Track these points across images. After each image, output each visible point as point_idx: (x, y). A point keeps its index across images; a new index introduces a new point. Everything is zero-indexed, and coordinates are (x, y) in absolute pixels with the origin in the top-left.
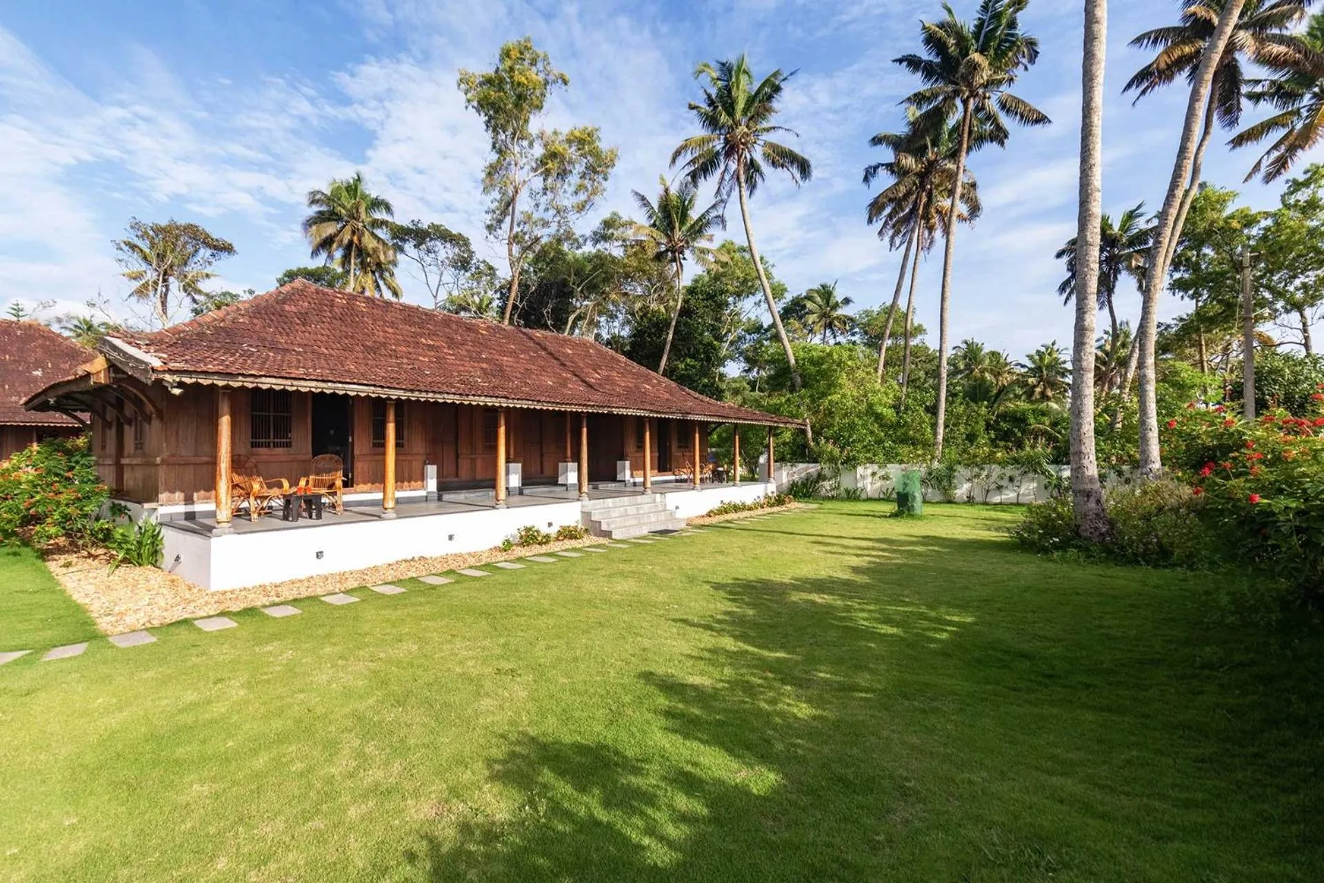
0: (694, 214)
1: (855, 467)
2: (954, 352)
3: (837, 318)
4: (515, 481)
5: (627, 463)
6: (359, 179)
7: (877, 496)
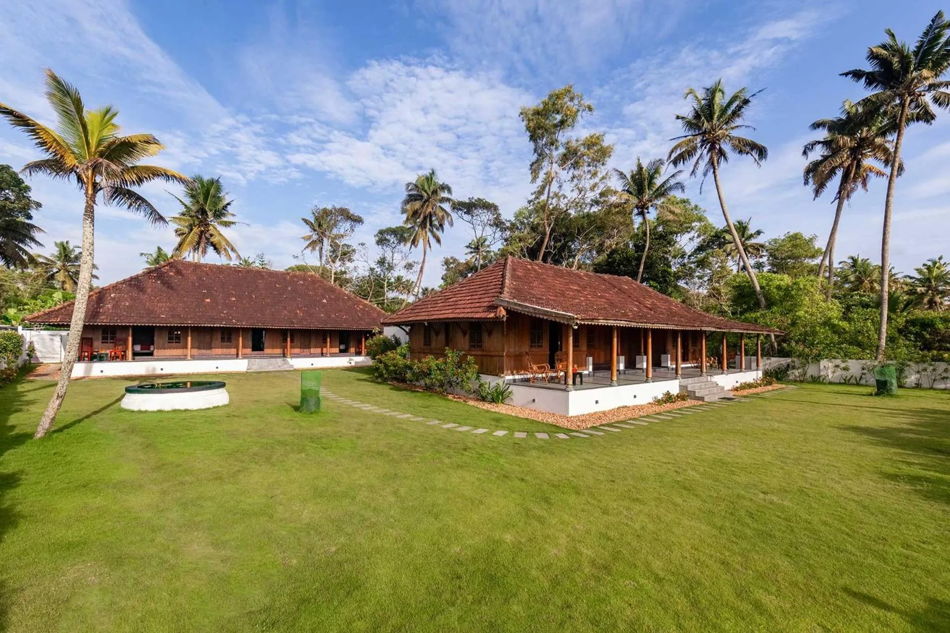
0: (658, 181)
1: (819, 361)
2: (841, 266)
3: (751, 246)
4: (622, 367)
5: (669, 356)
6: (433, 173)
7: (838, 381)
